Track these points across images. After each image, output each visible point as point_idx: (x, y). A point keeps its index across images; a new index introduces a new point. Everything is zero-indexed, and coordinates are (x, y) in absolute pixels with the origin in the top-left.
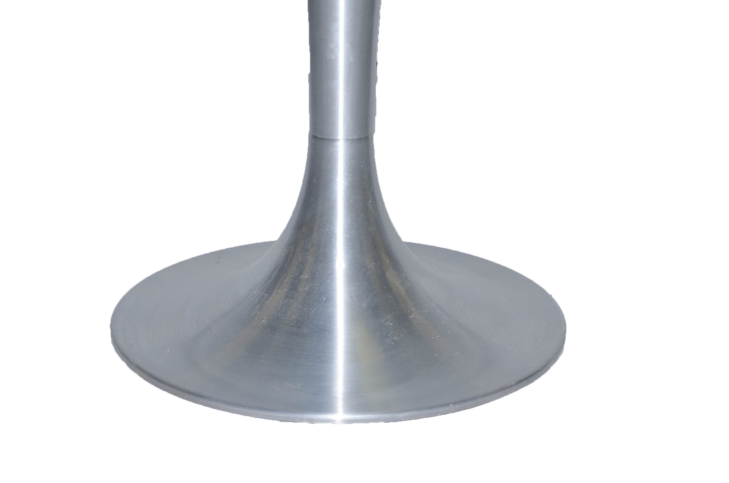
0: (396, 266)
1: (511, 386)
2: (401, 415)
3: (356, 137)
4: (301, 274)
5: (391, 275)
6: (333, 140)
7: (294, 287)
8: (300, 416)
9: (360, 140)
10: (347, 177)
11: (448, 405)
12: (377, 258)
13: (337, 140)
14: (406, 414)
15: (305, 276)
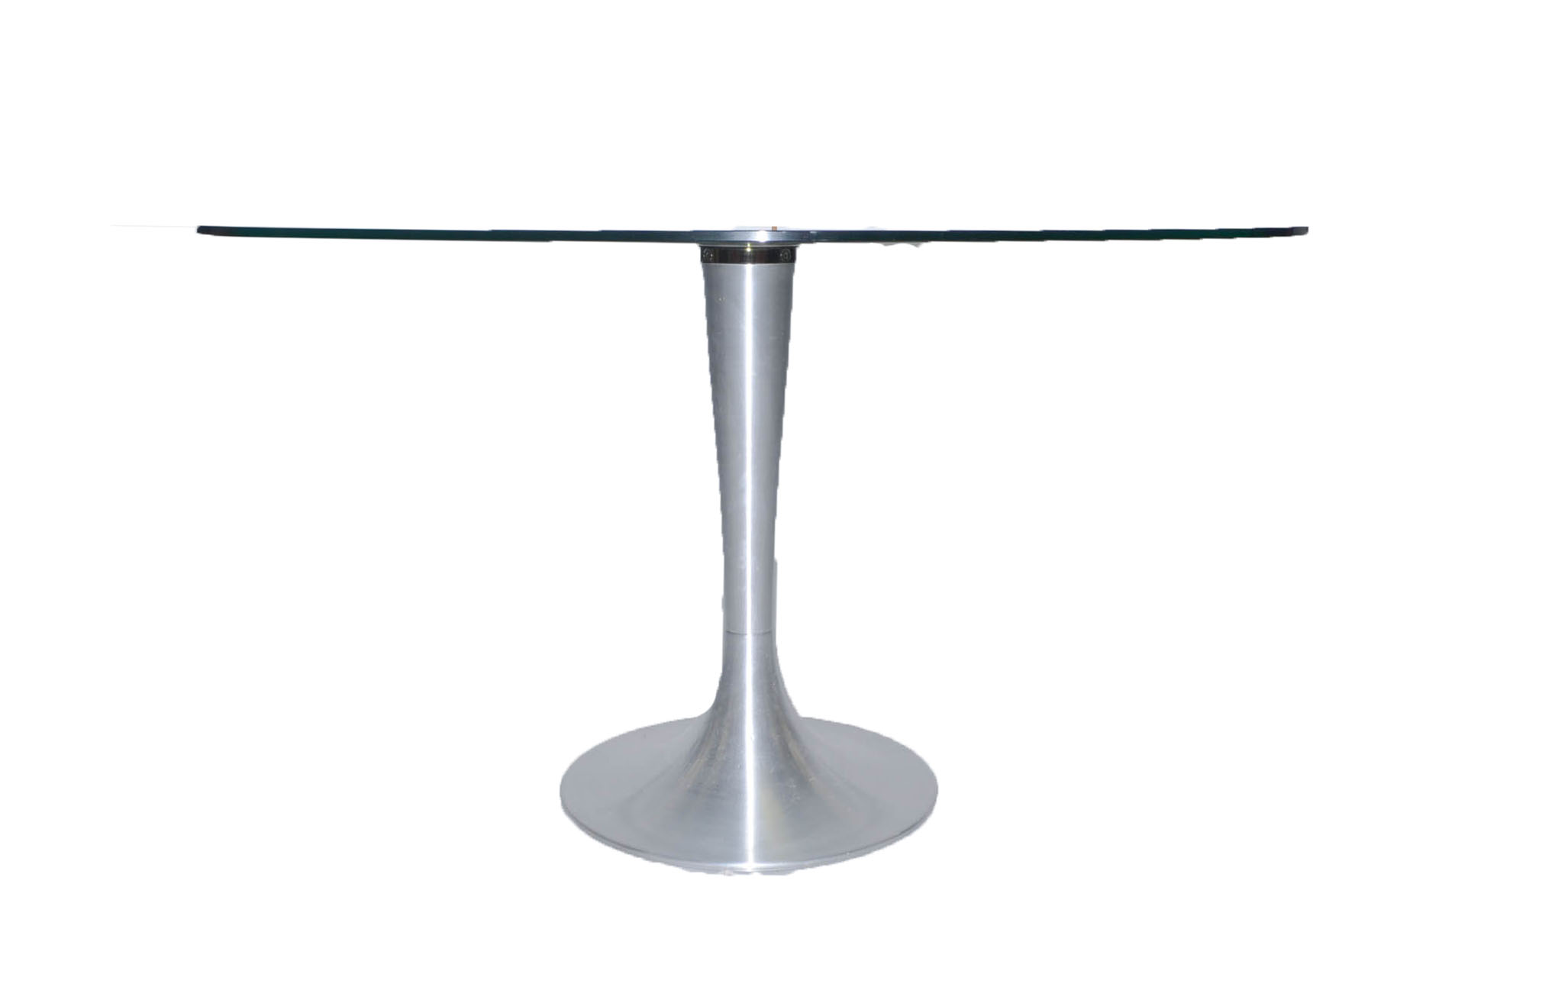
0: (795, 737)
1: (897, 836)
2: (806, 863)
3: (761, 631)
4: (718, 745)
5: (792, 745)
6: (743, 635)
7: (712, 757)
8: (723, 865)
9: (765, 634)
10: (754, 665)
11: (845, 853)
12: (780, 732)
13: (746, 634)
14: (811, 862)
15: (722, 747)
